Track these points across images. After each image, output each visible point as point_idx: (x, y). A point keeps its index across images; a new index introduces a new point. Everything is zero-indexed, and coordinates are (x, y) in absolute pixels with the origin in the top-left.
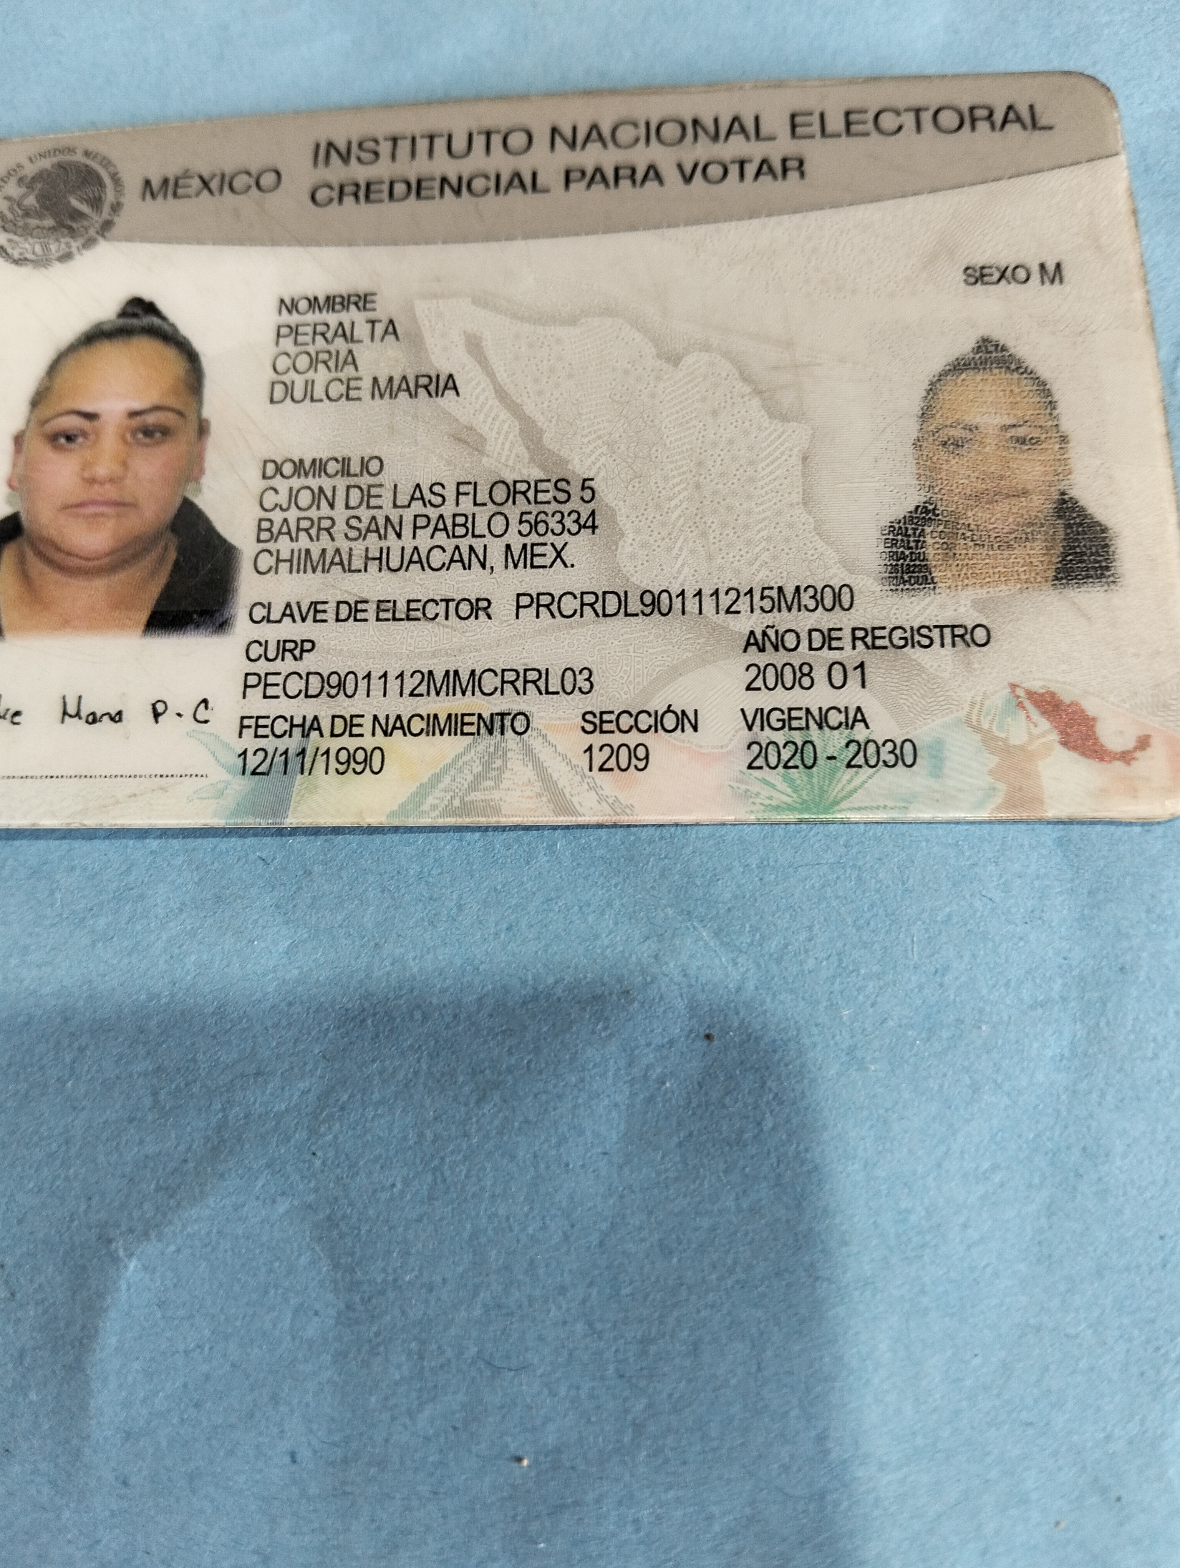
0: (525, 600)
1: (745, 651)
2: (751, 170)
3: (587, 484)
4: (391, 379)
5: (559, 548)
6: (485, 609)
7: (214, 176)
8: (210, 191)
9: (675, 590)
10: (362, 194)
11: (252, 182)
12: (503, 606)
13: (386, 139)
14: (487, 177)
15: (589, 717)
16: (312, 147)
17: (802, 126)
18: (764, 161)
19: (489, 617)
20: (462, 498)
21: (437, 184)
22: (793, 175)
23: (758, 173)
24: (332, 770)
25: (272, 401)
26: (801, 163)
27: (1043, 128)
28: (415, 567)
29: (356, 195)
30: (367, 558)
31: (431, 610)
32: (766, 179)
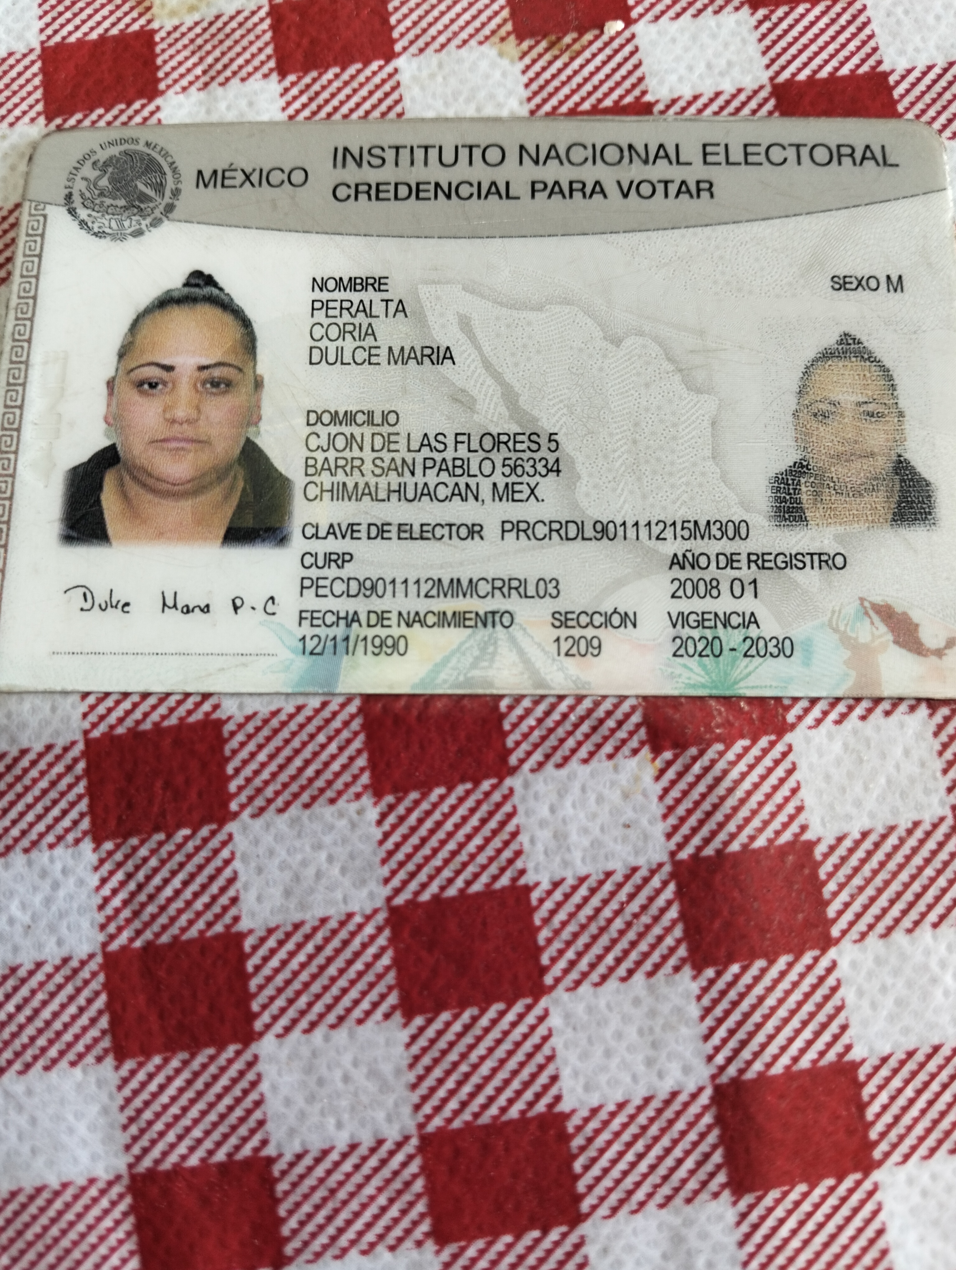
0: (508, 526)
1: (670, 568)
2: (673, 189)
3: (553, 437)
4: (402, 349)
5: (533, 486)
6: (479, 532)
7: (254, 170)
8: (252, 185)
9: (619, 522)
10: (373, 192)
11: (285, 177)
12: (492, 530)
13: (390, 147)
14: (471, 185)
15: (557, 616)
16: (333, 151)
17: (712, 154)
18: (683, 182)
19: (482, 538)
20: (459, 445)
21: (432, 187)
22: (705, 195)
23: (679, 192)
24: (369, 652)
25: (311, 363)
26: (711, 185)
27: (891, 165)
28: (426, 499)
29: (368, 193)
30: (389, 491)
31: (439, 532)
32: (684, 197)
